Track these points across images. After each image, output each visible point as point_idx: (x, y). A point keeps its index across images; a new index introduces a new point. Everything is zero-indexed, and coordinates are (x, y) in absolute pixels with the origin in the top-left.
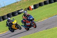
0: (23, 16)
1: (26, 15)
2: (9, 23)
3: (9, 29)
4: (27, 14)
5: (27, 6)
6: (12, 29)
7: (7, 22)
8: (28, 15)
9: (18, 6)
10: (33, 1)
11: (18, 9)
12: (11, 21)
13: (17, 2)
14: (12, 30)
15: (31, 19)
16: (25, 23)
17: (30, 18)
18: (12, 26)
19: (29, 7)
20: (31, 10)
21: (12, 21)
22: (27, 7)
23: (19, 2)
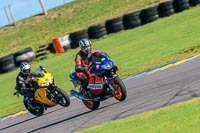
1: (89, 55)
2: (27, 81)
5: (47, 38)
6: (35, 103)
7: (18, 79)
9: (15, 37)
11: (15, 50)
12: (32, 75)
13: (13, 25)
14: (36, 108)
15: (108, 67)
17: (103, 63)
18: (36, 95)
19: (54, 40)
20: (59, 52)
21: (35, 76)
22: (46, 41)
23: (20, 24)
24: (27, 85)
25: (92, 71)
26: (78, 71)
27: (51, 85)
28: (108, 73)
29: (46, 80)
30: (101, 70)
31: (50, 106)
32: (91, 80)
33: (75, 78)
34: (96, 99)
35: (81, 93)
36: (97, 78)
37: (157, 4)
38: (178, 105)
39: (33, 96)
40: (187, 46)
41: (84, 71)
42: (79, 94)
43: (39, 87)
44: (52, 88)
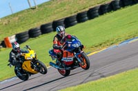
1: (63, 38)
3: (16, 71)
4: (66, 35)
7: (11, 54)
8: (67, 37)
10: (15, 26)
14: (23, 75)
16: (59, 57)
17: (73, 43)
18: (23, 66)
19: (5, 39)
20: (9, 47)
24: (17, 59)
25: (65, 49)
26: (55, 48)
27: (34, 59)
28: (76, 50)
29: (30, 55)
30: (72, 47)
31: (33, 74)
32: (64, 55)
33: (52, 53)
34: (68, 69)
35: (57, 64)
36: (69, 53)
37: (76, 14)
38: (91, 83)
40: (97, 43)
41: (60, 49)
42: (55, 65)
43: (26, 60)
44: (34, 61)
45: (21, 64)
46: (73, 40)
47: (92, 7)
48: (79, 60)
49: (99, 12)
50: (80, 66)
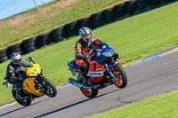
0: (79, 45)
4: (93, 40)
6: (23, 93)
7: (8, 69)
14: (24, 98)
16: (84, 71)
25: (92, 59)
26: (78, 58)
27: (39, 75)
29: (34, 70)
30: (102, 57)
31: (37, 97)
34: (95, 87)
36: (98, 65)
39: (21, 86)
42: (77, 82)
43: (28, 77)
44: (39, 78)
45: (22, 82)
46: (104, 47)
47: (26, 38)
48: (112, 75)
49: (35, 45)
50: (112, 83)
